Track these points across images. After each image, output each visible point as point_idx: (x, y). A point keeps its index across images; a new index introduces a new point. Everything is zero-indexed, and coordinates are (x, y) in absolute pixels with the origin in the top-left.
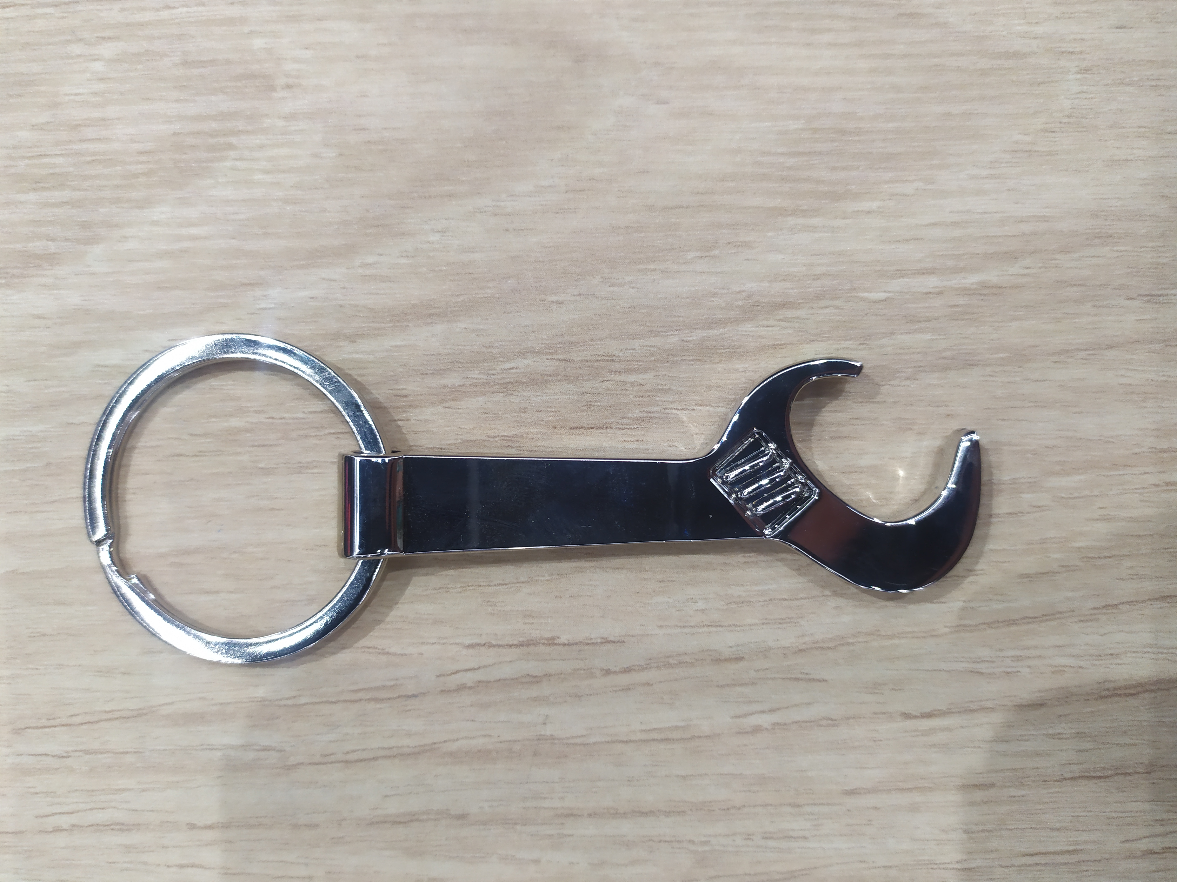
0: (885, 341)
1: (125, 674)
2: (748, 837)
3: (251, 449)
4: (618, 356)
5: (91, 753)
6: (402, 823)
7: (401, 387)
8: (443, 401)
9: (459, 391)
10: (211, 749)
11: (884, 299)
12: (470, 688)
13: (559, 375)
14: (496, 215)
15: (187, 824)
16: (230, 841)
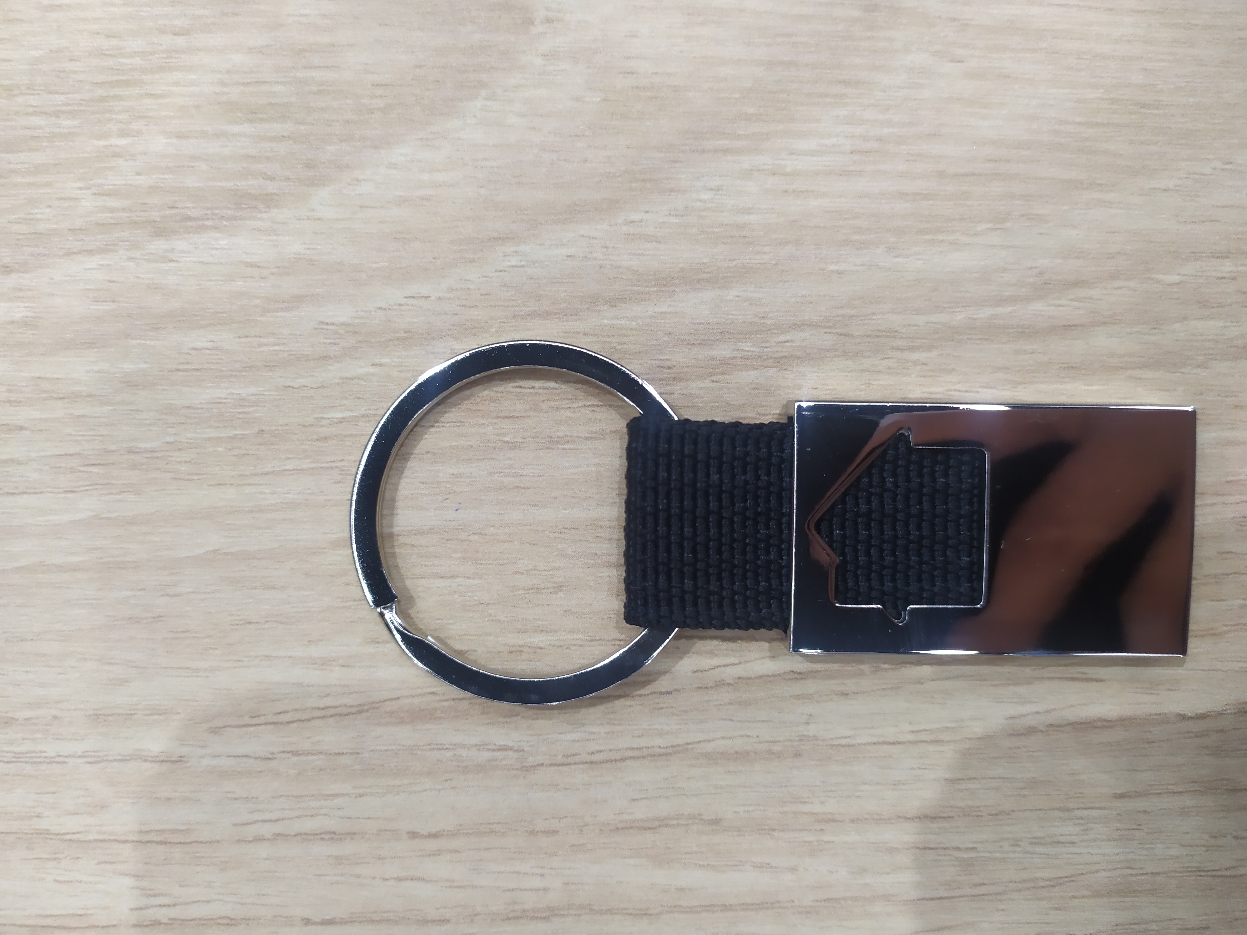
0: (1177, 326)
1: (343, 666)
2: (1016, 843)
3: (495, 421)
4: (901, 333)
5: (300, 755)
6: (650, 829)
7: (665, 358)
8: (711, 374)
9: (729, 364)
10: (439, 749)
11: (1177, 281)
12: (729, 684)
13: (837, 350)
14: (774, 174)
15: (408, 833)
16: (457, 851)
